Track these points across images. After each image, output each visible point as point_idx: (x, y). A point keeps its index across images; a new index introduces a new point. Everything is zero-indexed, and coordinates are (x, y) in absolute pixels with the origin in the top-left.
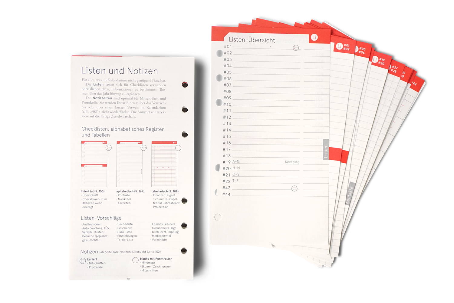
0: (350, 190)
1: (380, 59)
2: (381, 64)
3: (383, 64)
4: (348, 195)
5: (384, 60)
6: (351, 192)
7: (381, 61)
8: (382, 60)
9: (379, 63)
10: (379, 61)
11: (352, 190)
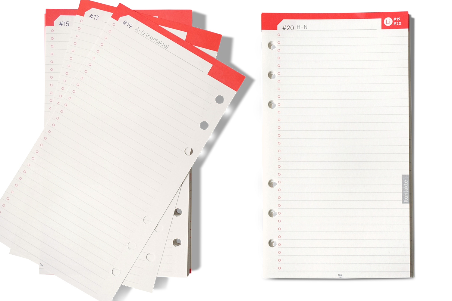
0: (405, 184)
1: (395, 19)
2: (397, 24)
3: (400, 24)
4: (405, 192)
5: (399, 19)
6: (406, 187)
7: (396, 21)
8: (396, 19)
9: (395, 24)
10: (394, 22)
11: (407, 184)
